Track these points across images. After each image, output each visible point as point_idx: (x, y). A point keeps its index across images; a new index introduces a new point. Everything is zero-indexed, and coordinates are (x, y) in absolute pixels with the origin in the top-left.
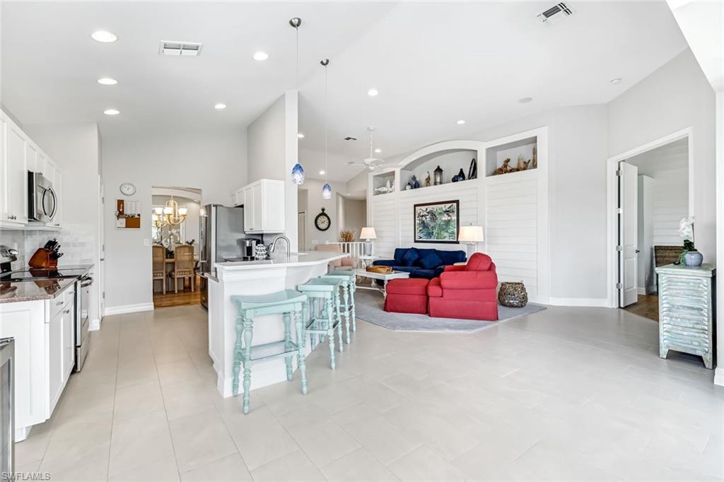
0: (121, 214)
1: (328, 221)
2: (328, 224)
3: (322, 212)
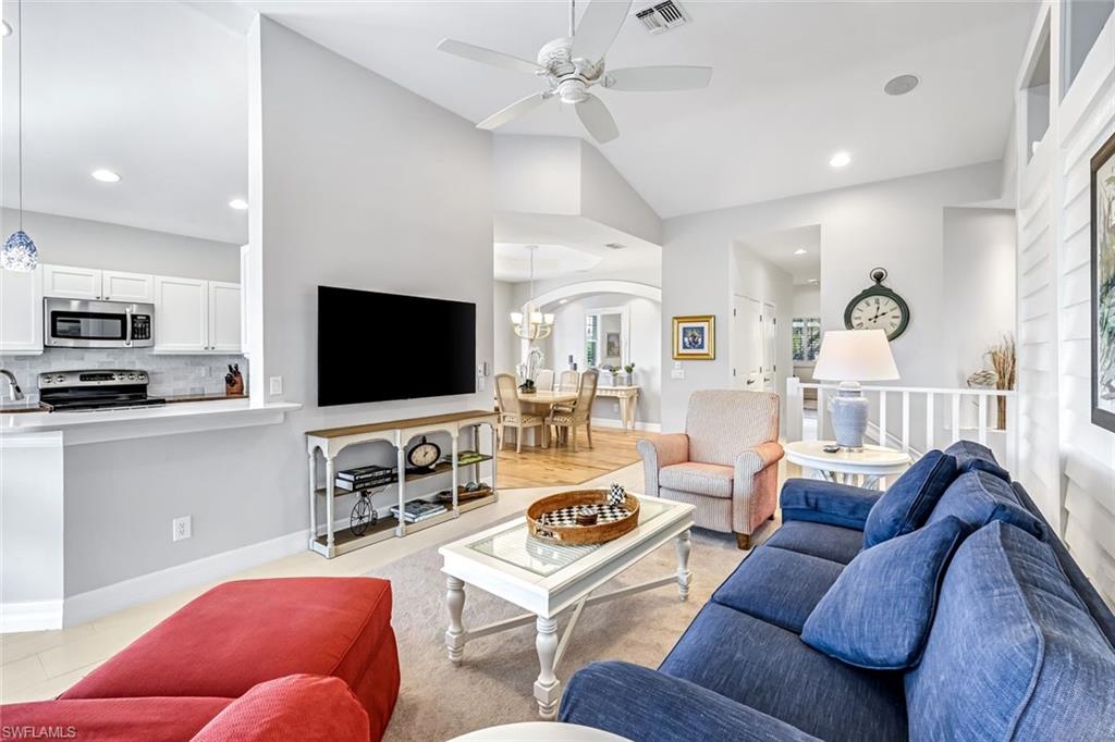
1: (898, 312)
2: (898, 322)
3: (874, 283)
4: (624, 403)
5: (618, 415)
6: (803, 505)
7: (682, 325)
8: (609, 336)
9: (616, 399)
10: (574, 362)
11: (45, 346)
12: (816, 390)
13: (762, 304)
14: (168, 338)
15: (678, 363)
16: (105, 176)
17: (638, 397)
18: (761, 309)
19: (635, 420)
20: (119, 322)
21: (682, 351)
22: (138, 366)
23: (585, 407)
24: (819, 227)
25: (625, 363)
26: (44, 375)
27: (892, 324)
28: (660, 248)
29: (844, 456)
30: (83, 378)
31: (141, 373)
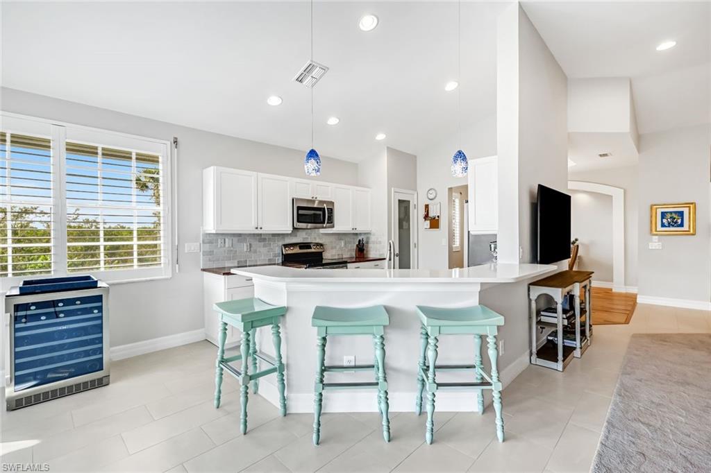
0: (426, 217)
7: (660, 210)
11: (294, 228)
14: (340, 223)
15: (656, 237)
21: (660, 229)
26: (286, 246)
30: (300, 247)
31: (321, 245)
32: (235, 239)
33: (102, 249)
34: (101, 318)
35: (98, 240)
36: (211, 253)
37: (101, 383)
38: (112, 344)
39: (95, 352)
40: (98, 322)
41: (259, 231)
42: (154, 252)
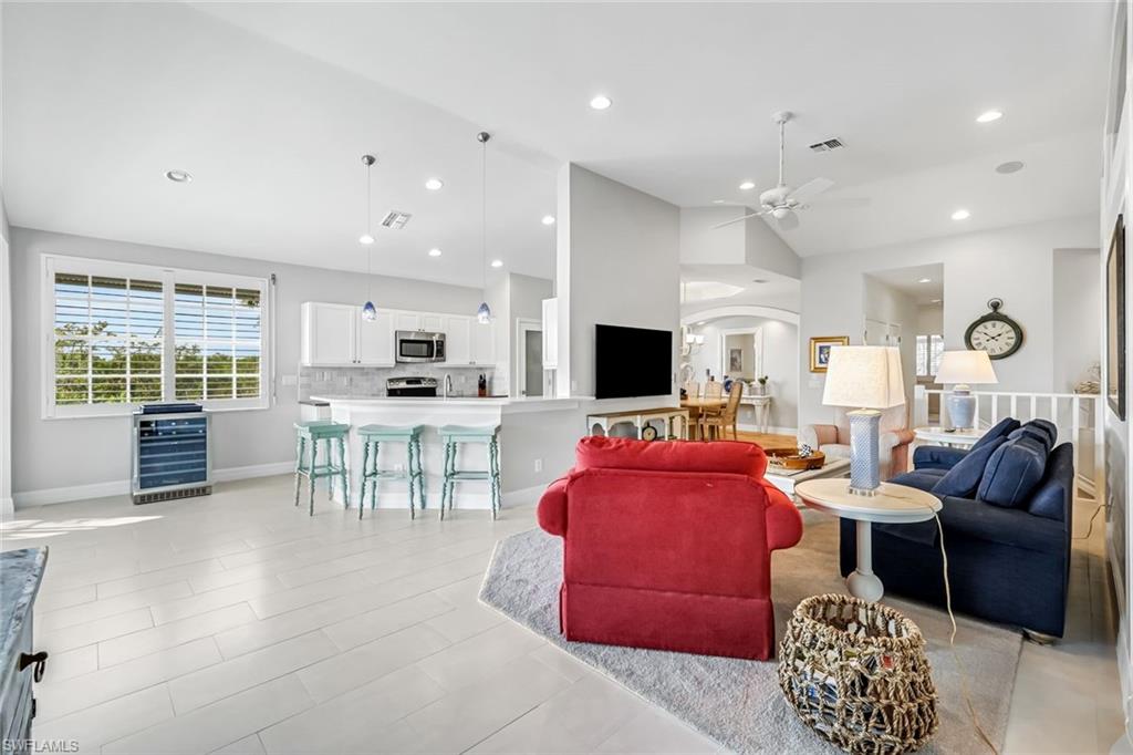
1: (1012, 334)
2: (1012, 342)
3: (991, 311)
4: (758, 410)
5: (753, 421)
6: (929, 460)
7: (818, 345)
8: (732, 352)
9: (752, 406)
10: (711, 374)
11: (397, 362)
12: (939, 395)
13: (888, 326)
14: (454, 357)
15: (815, 375)
16: (435, 253)
17: (771, 405)
18: (887, 329)
19: (768, 424)
20: (425, 346)
21: (818, 365)
22: (430, 376)
23: (731, 411)
24: (941, 265)
25: (758, 376)
26: (391, 380)
27: (1007, 344)
28: (798, 281)
29: (957, 435)
30: (408, 382)
31: (434, 380)
32: (334, 373)
33: (205, 381)
34: (205, 437)
35: (230, 372)
36: (309, 386)
37: (203, 492)
38: (214, 468)
39: (199, 465)
40: (202, 441)
41: (357, 365)
42: (253, 385)
